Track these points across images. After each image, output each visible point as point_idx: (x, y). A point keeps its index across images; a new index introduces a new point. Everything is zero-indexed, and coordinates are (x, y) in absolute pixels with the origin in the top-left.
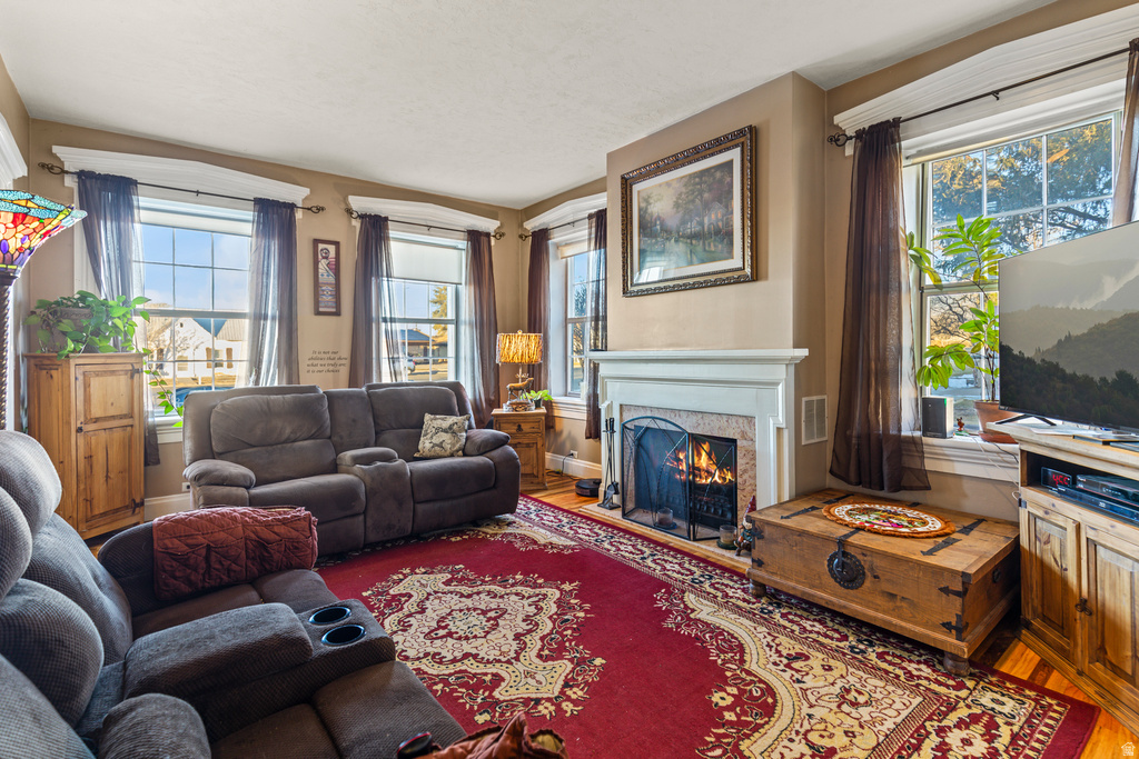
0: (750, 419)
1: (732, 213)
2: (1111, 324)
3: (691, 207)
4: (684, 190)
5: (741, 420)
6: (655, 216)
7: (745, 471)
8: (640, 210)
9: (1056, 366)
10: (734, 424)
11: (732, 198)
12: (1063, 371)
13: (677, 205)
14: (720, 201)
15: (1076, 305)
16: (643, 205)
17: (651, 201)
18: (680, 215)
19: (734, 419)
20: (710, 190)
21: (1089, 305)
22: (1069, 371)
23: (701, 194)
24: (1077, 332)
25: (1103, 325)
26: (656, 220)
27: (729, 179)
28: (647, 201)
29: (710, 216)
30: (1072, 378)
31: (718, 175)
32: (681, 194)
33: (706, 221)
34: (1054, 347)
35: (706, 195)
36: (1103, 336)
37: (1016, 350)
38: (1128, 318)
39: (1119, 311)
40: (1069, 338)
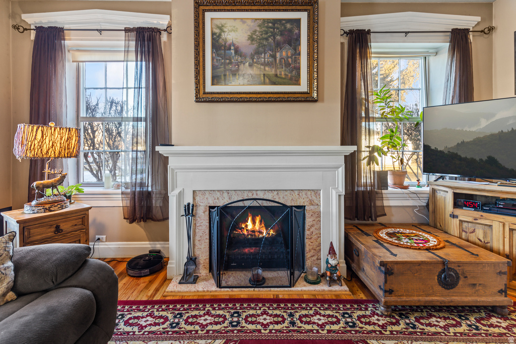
0: (316, 192)
1: (299, 54)
2: (484, 137)
3: (265, 43)
4: (258, 29)
5: (309, 193)
6: (229, 42)
7: (312, 226)
8: (213, 34)
9: (456, 154)
10: (304, 196)
11: (300, 44)
12: (460, 156)
13: (251, 38)
14: (290, 45)
15: (467, 129)
16: (217, 31)
17: (225, 30)
18: (255, 46)
19: (304, 193)
20: (281, 35)
21: (473, 129)
22: (463, 156)
23: (274, 35)
24: (467, 140)
25: (481, 138)
26: (230, 46)
27: (297, 31)
28: (221, 28)
29: (282, 52)
30: (465, 159)
31: (288, 26)
32: (255, 31)
33: (278, 55)
34: (455, 146)
35: (278, 38)
36: (481, 142)
37: (433, 148)
38: (492, 135)
39: (488, 132)
40: (463, 142)
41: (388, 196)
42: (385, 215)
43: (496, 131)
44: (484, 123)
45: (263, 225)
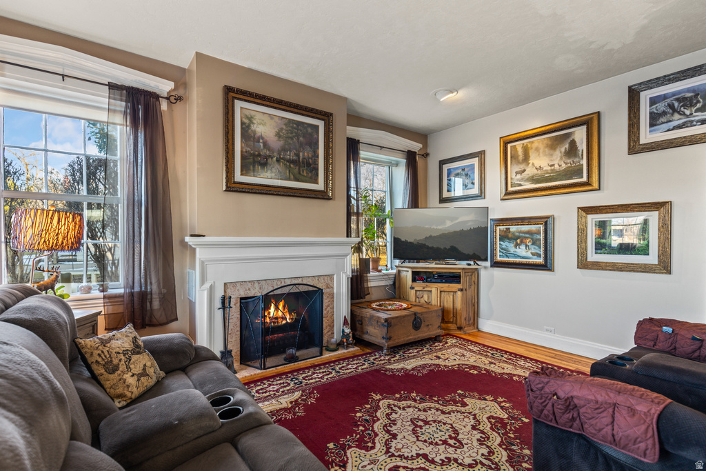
0: (331, 276)
1: (318, 157)
3: (290, 141)
4: (284, 127)
5: (326, 278)
6: (258, 134)
7: (328, 306)
8: (242, 123)
9: (425, 245)
10: (323, 281)
11: (318, 148)
13: (278, 135)
14: (311, 148)
15: (434, 227)
16: (246, 121)
17: (254, 121)
18: (281, 143)
19: (322, 278)
20: (304, 137)
23: (298, 136)
26: (259, 138)
27: (316, 136)
28: (250, 119)
29: (304, 153)
31: (309, 130)
32: (282, 129)
33: (301, 154)
35: (301, 139)
36: (445, 236)
37: (403, 240)
38: (455, 232)
39: (452, 230)
40: (431, 237)
41: (371, 278)
42: (369, 294)
43: (458, 229)
44: (448, 224)
45: (286, 310)
